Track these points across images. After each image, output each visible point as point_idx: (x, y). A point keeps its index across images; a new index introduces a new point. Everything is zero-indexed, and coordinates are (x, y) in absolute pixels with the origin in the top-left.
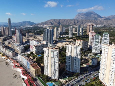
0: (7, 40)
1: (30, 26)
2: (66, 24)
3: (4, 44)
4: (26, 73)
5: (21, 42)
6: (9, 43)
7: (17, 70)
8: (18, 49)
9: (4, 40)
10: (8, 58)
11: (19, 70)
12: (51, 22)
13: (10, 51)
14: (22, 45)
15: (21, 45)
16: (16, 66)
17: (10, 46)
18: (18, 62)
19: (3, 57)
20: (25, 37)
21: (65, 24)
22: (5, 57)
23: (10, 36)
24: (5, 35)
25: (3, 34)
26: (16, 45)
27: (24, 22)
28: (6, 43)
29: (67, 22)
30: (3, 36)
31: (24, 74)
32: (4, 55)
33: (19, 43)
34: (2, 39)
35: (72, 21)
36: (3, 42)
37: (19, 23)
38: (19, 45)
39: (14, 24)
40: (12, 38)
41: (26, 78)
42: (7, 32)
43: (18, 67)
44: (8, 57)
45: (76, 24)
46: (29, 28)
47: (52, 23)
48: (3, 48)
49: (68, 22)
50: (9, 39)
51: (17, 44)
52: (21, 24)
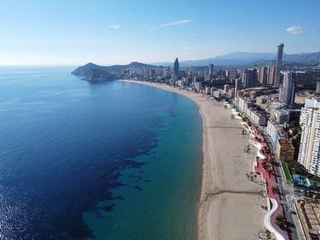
0: (263, 94)
3: (255, 101)
4: (267, 151)
5: (289, 102)
6: (264, 102)
7: (256, 145)
8: (276, 114)
9: (258, 94)
10: (250, 125)
11: (259, 146)
13: (258, 115)
14: (290, 108)
15: (286, 107)
16: (257, 138)
17: (264, 106)
19: (243, 123)
20: (311, 93)
22: (245, 123)
23: (273, 88)
24: (266, 84)
25: (261, 81)
26: (276, 106)
28: (259, 101)
30: (259, 85)
31: (262, 152)
32: (244, 120)
34: (254, 92)
36: (255, 98)
38: (281, 108)
40: (276, 92)
41: (262, 157)
42: (272, 78)
43: (260, 141)
44: (250, 124)
48: (249, 107)
50: (268, 94)
51: (280, 104)
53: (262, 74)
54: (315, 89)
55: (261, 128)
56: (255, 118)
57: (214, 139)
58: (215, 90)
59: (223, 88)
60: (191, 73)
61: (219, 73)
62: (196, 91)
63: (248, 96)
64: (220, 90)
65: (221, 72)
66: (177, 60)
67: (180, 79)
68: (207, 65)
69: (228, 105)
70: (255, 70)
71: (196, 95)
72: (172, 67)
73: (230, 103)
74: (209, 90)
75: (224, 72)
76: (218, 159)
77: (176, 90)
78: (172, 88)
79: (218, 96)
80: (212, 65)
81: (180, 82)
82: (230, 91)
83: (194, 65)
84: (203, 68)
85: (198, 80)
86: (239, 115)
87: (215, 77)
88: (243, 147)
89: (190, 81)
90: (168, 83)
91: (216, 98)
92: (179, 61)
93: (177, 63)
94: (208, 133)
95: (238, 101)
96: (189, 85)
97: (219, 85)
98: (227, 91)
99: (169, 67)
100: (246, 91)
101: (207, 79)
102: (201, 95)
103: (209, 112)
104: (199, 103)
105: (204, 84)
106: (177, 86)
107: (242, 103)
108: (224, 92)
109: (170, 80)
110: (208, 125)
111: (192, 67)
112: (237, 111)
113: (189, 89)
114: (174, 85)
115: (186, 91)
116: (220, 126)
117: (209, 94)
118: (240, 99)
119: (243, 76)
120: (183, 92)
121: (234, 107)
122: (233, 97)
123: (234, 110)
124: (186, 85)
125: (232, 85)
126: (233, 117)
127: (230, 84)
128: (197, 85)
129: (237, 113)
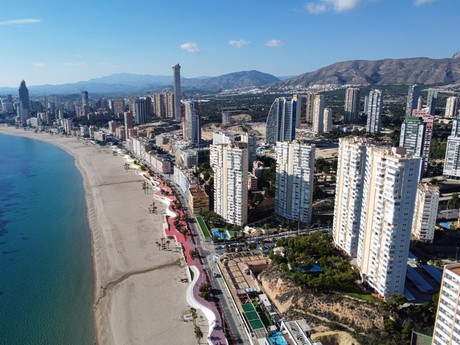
0: (163, 131)
1: (255, 91)
2: (406, 79)
3: (154, 142)
4: (178, 206)
5: (196, 139)
6: (166, 141)
7: (163, 201)
8: (182, 156)
9: (157, 131)
10: (152, 175)
11: (167, 201)
12: (337, 74)
13: (160, 160)
15: (193, 146)
16: (163, 191)
17: (166, 148)
18: (169, 185)
19: (142, 173)
20: (218, 126)
21: (400, 81)
22: (145, 173)
23: (175, 123)
24: (164, 117)
25: (159, 114)
26: (181, 146)
27: (236, 76)
28: (159, 140)
29: (409, 72)
30: (157, 120)
31: (172, 208)
32: (143, 168)
33: (189, 143)
34: (151, 129)
35: (437, 67)
36: (153, 137)
37: (222, 77)
38: (187, 148)
39: (203, 81)
40: (179, 128)
41: (173, 215)
43: (167, 194)
44: (152, 173)
45: (453, 82)
46: (250, 95)
47: (344, 75)
48: (147, 151)
49: (416, 72)
50: (169, 130)
52: (226, 81)
53: (159, 105)
54: (221, 121)
55: (166, 177)
56: (157, 164)
57: (104, 203)
58: (95, 130)
59: (107, 127)
60: (53, 104)
61: (99, 104)
62: (65, 133)
63: (143, 135)
64: (103, 129)
65: (101, 103)
66: (23, 83)
67: (34, 114)
68: (78, 92)
69: (119, 150)
70: (149, 99)
71: (65, 139)
72: (16, 95)
73: (121, 146)
74: (86, 130)
75: (106, 103)
76: (115, 230)
77: (30, 134)
78: (21, 130)
79: (101, 139)
80: (86, 93)
81: (34, 121)
82: (118, 131)
83: (56, 93)
84: (72, 97)
85: (65, 116)
86: (135, 162)
87: (92, 110)
88: (147, 206)
89: (53, 117)
90: (12, 123)
91: (99, 142)
92: (27, 85)
93: (23, 88)
94: (94, 195)
95: (131, 144)
96: (51, 125)
97: (101, 122)
98: (114, 130)
99: (10, 96)
100: (140, 129)
101: (81, 113)
102: (75, 138)
103: (90, 164)
104: (73, 151)
105: (77, 122)
106: (31, 126)
107: (137, 146)
108: (109, 132)
109: (16, 118)
110: (92, 183)
111: (53, 96)
112: (132, 157)
113: (52, 130)
114: (25, 125)
115: (48, 134)
116: (111, 181)
117: (87, 136)
118: (134, 140)
119: (134, 108)
120: (43, 137)
121: (128, 152)
122: (123, 139)
123: (127, 157)
124: (47, 124)
125: (119, 121)
126: (127, 166)
127: (117, 120)
128: (65, 124)
129: (133, 161)
